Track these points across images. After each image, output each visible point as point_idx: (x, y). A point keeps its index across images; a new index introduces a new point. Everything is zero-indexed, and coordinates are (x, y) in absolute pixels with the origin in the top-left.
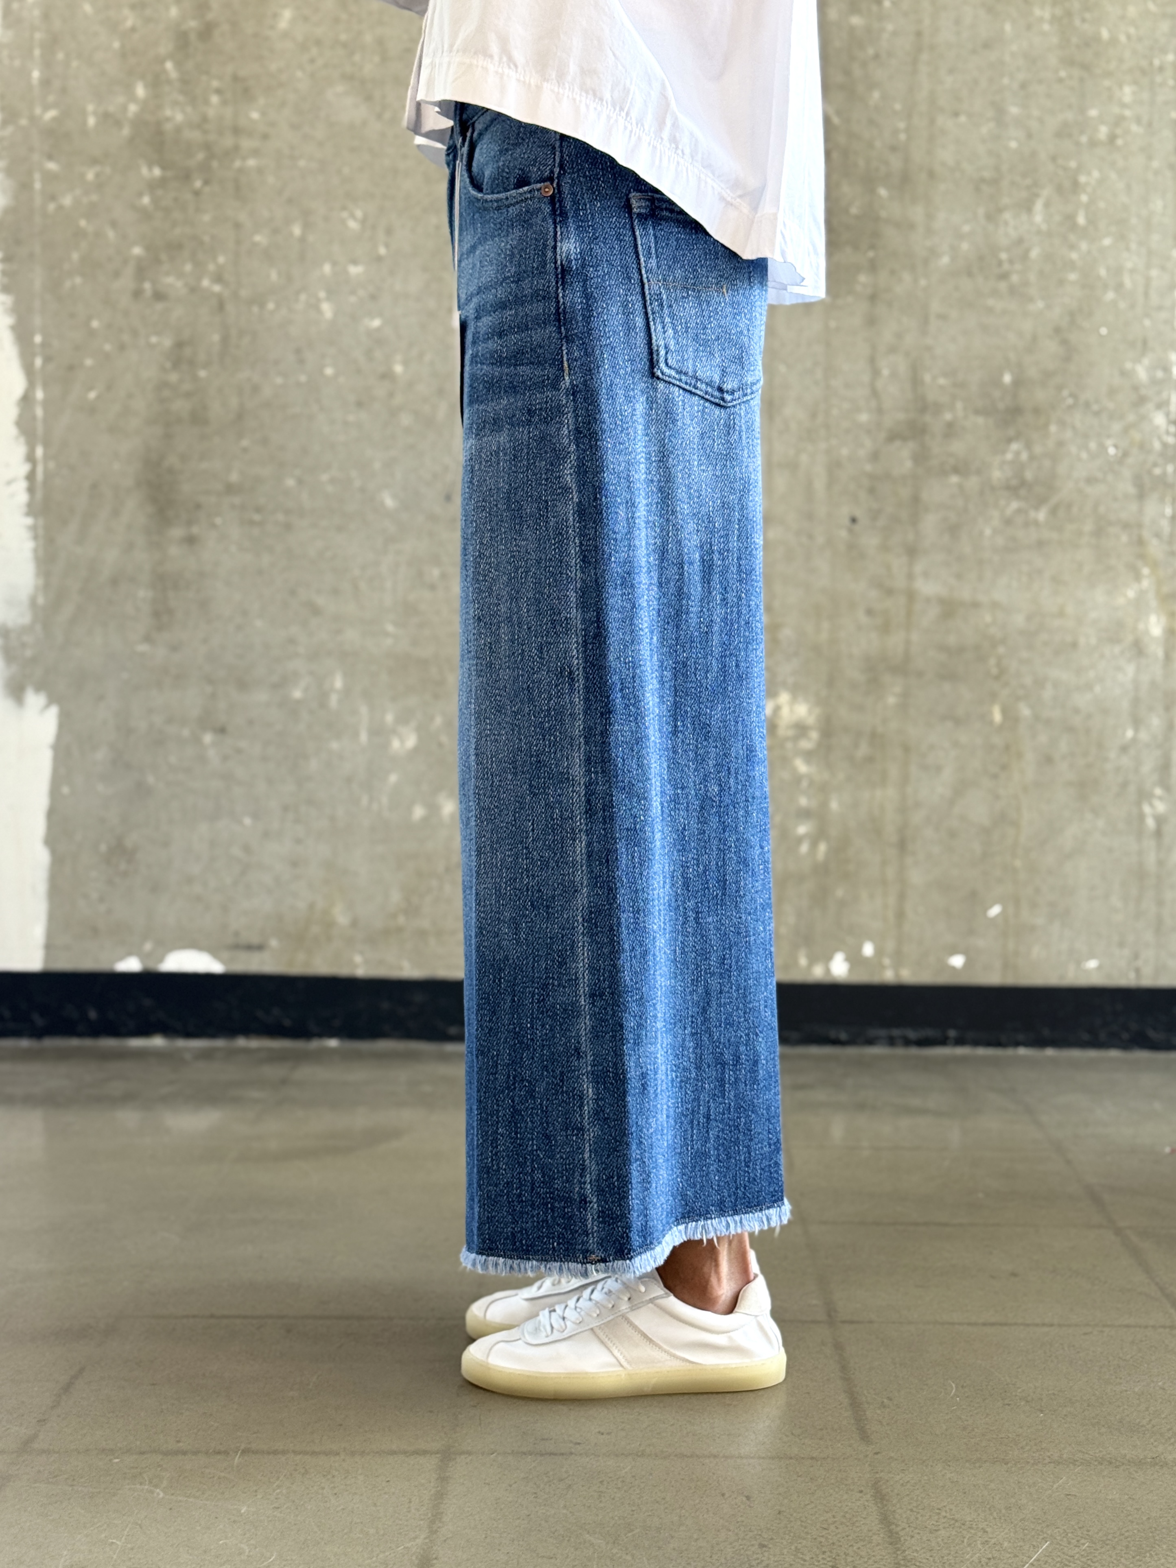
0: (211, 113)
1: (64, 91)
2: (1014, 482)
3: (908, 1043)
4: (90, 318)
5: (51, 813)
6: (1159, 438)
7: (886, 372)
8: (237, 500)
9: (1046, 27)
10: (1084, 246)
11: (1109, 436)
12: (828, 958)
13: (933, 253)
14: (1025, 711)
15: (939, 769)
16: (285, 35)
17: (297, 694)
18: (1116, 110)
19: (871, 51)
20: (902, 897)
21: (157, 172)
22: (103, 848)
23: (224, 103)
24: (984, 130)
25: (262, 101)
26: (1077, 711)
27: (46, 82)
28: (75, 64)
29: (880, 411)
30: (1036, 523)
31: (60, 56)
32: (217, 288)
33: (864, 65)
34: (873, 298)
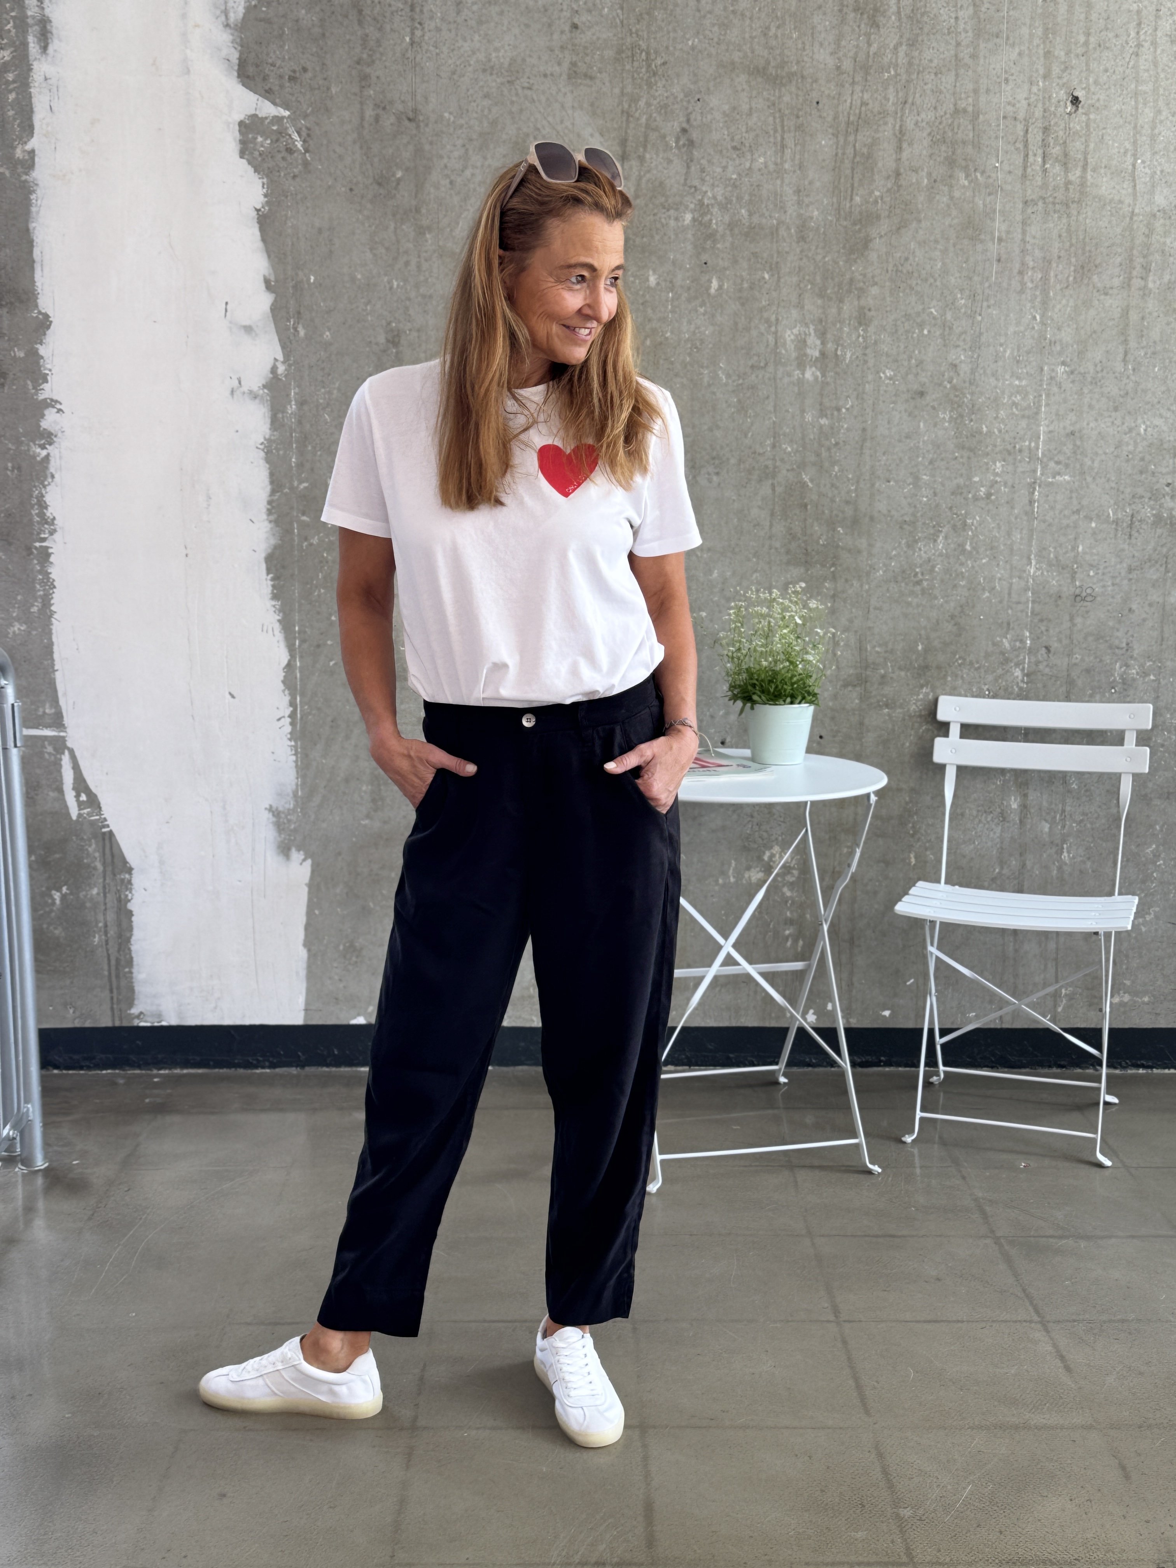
1: (312, 470)
2: (924, 713)
4: (331, 615)
5: (307, 927)
6: (1018, 686)
7: (842, 644)
9: (947, 424)
10: (969, 562)
11: (985, 684)
13: (873, 568)
14: (931, 857)
15: (875, 893)
18: (992, 478)
19: (833, 441)
20: (852, 974)
22: (341, 947)
24: (906, 490)
26: (964, 857)
27: (300, 465)
28: (319, 453)
29: (838, 668)
31: (310, 448)
33: (829, 449)
34: (834, 597)
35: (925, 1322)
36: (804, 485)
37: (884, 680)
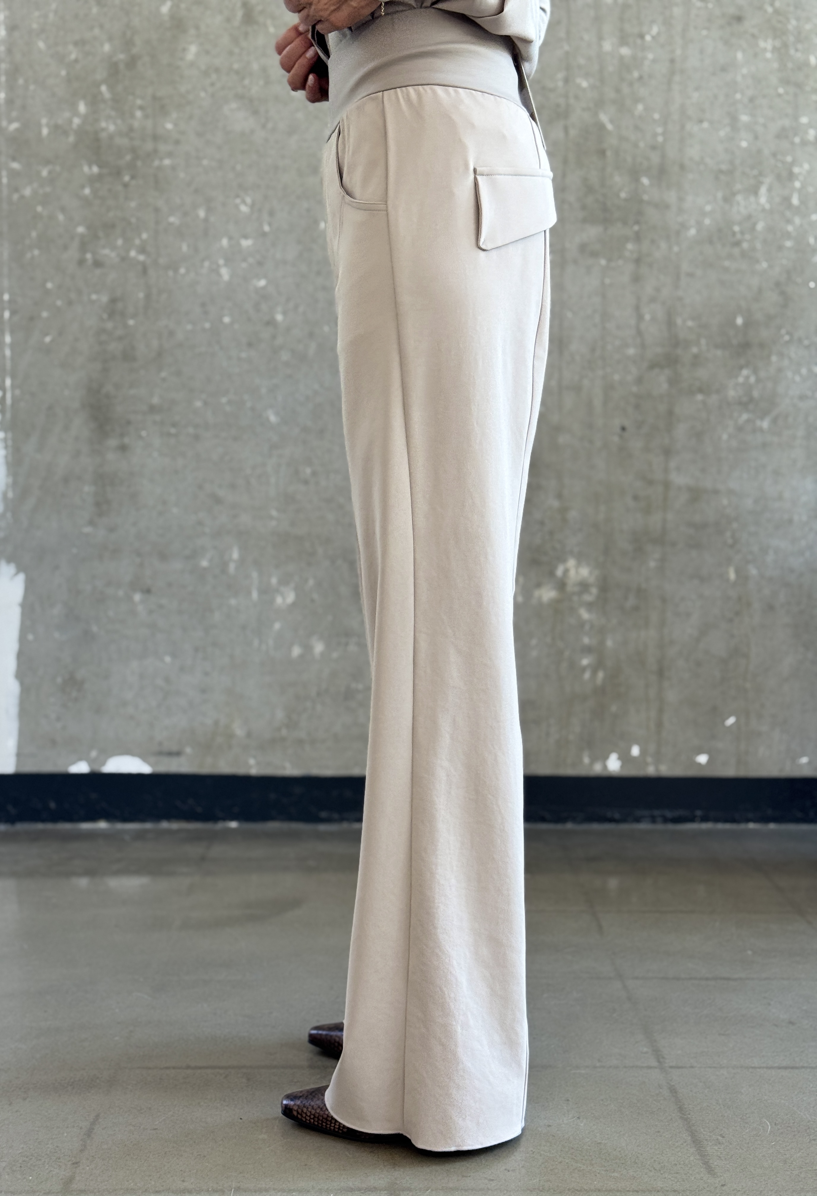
0: (136, 124)
1: (24, 108)
2: (745, 399)
3: (666, 820)
4: (45, 281)
5: (20, 655)
7: (647, 317)
8: (158, 418)
9: (769, 55)
10: (797, 221)
12: (606, 758)
13: (684, 226)
14: (753, 571)
15: (688, 615)
16: (192, 64)
17: (205, 563)
19: (636, 74)
20: (661, 711)
21: (95, 169)
22: (59, 680)
23: (146, 117)
24: (722, 133)
25: (174, 115)
26: (791, 571)
27: (10, 102)
28: (32, 87)
29: (643, 346)
30: (761, 430)
31: (21, 81)
32: (141, 258)
33: (631, 84)
34: (638, 261)
35: (779, 1068)
36: (601, 127)
37: (697, 361)
